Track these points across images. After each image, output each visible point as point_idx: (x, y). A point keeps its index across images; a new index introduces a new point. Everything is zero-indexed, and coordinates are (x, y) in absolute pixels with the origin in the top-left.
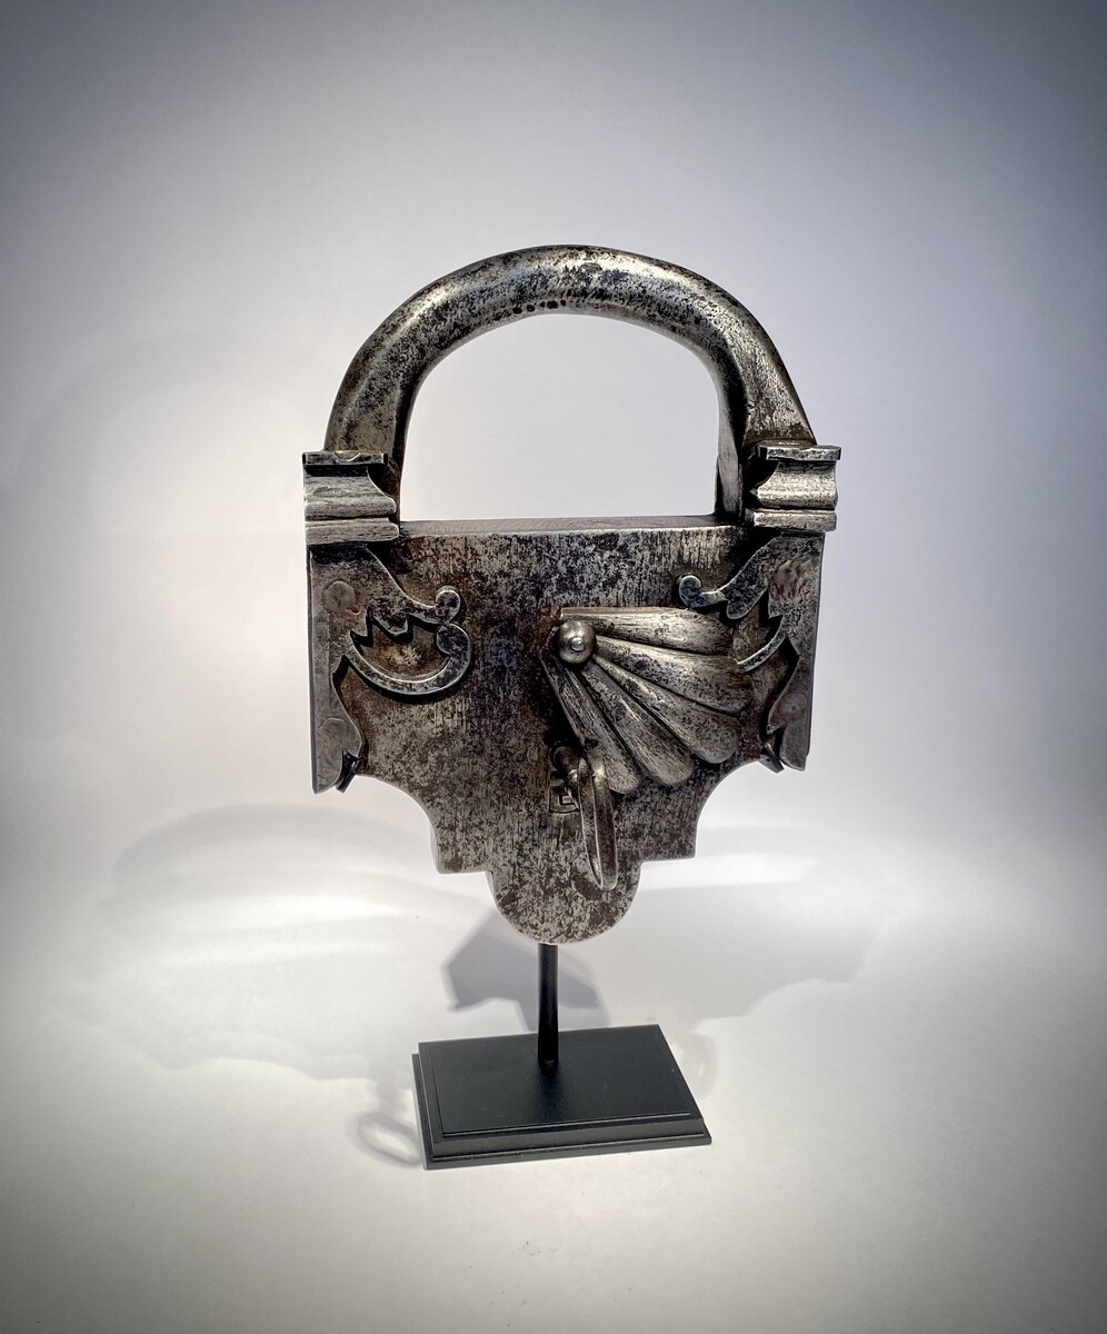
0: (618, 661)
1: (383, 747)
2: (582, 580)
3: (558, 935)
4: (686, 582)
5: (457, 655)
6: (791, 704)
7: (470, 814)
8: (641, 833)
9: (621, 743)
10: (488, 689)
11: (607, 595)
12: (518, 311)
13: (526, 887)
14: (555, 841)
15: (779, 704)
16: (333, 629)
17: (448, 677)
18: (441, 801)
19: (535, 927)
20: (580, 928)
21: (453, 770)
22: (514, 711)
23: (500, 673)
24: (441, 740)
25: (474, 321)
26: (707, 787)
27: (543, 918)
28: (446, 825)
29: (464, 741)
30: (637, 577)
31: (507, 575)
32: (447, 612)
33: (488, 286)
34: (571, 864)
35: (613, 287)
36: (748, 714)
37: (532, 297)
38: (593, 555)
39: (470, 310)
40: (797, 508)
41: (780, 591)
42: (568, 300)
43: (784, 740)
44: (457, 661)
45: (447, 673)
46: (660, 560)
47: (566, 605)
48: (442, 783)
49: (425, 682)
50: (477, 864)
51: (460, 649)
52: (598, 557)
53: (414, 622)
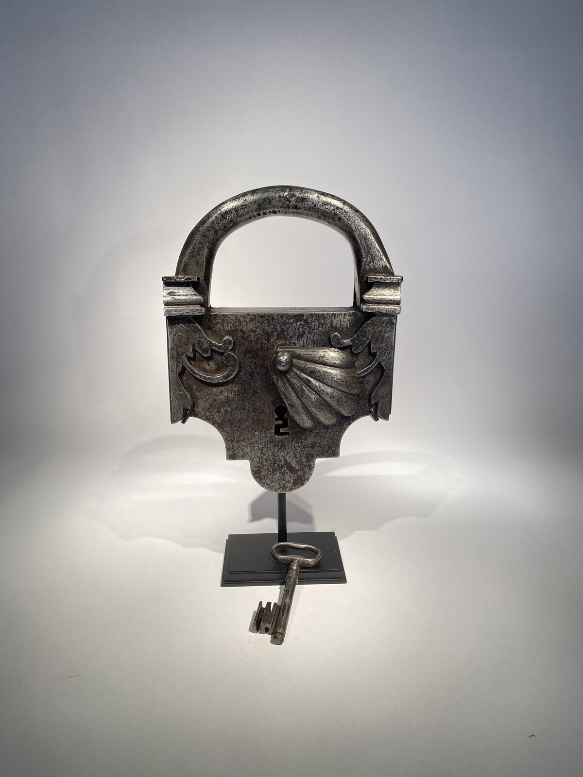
0: (303, 370)
1: (202, 405)
2: (288, 334)
3: (279, 489)
4: (334, 336)
5: (233, 366)
6: (382, 391)
7: (240, 435)
8: (315, 446)
9: (305, 407)
10: (247, 381)
11: (299, 341)
12: (259, 215)
13: (265, 467)
14: (277, 448)
15: (376, 391)
16: (178, 353)
17: (229, 375)
18: (227, 429)
19: (268, 485)
20: (289, 486)
21: (232, 416)
22: (258, 391)
23: (252, 374)
24: (226, 403)
25: (239, 219)
26: (344, 427)
27: (272, 481)
28: (229, 439)
29: (237, 403)
30: (313, 334)
31: (254, 331)
32: (227, 347)
33: (245, 203)
34: (284, 458)
35: (301, 204)
36: (363, 394)
37: (265, 209)
38: (293, 323)
39: (237, 214)
40: (383, 304)
41: (377, 340)
42: (281, 210)
43: (379, 407)
44: (232, 369)
45: (227, 374)
46: (323, 326)
47: (281, 345)
48: (227, 421)
49: (218, 377)
50: (243, 457)
51: (233, 363)
52: (294, 325)
53: (213, 351)
